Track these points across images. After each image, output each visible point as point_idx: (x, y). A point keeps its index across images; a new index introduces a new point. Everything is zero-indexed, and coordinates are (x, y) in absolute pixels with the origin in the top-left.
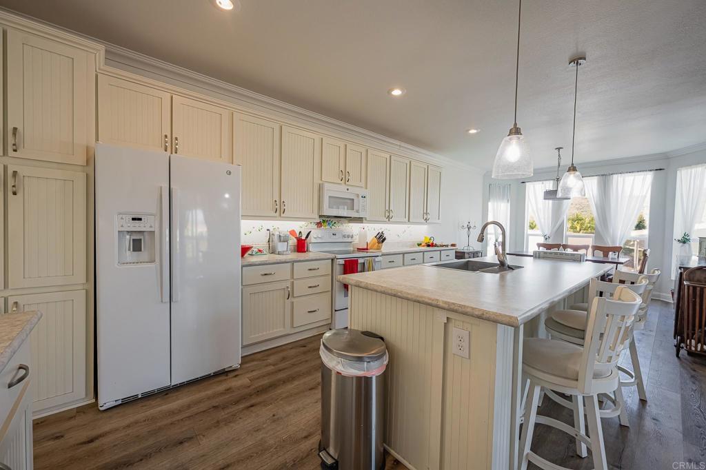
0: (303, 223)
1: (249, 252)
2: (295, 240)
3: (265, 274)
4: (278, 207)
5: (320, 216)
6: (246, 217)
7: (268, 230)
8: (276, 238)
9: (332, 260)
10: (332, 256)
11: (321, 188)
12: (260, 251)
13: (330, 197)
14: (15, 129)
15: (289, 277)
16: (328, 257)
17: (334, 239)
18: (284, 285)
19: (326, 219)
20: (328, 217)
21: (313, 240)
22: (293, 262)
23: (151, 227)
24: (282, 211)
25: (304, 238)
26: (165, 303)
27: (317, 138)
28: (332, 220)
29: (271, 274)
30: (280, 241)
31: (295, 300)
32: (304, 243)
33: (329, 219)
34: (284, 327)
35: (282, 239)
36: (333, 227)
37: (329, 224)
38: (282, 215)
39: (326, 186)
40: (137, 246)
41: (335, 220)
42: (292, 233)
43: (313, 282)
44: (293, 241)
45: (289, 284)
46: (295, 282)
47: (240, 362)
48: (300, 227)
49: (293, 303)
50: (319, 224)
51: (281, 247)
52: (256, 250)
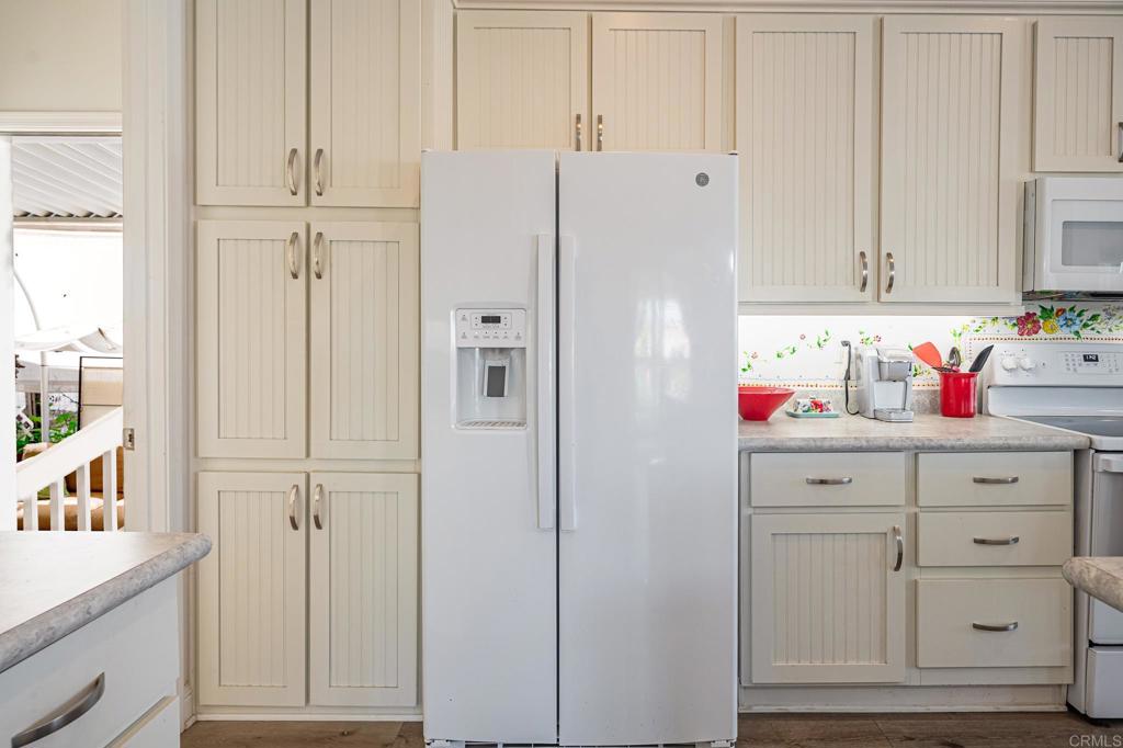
0: (967, 319)
1: (787, 406)
2: (936, 377)
3: (822, 482)
4: (870, 273)
5: (1029, 296)
6: (752, 306)
7: (846, 344)
8: (868, 370)
9: (1078, 453)
10: (1079, 438)
11: (1029, 198)
12: (818, 405)
13: (1067, 224)
14: (320, 152)
15: (899, 495)
16: (1058, 441)
17: (1089, 376)
18: (883, 523)
19: (1057, 305)
20: (1063, 296)
21: (1001, 378)
22: (917, 450)
23: (518, 337)
24: (884, 284)
25: (965, 368)
26: (544, 530)
27: (1013, 27)
28: (1079, 307)
29: (839, 482)
30: (881, 379)
31: (923, 578)
32: (968, 385)
33: (1066, 305)
34: (884, 658)
35: (885, 369)
36: (1085, 333)
37: (1068, 323)
38: (885, 296)
39: (1053, 188)
40: (496, 383)
41: (1096, 307)
42: (927, 352)
43: (993, 527)
44: (928, 380)
45: (901, 524)
46: (921, 515)
47: (735, 736)
48: (955, 334)
49: (914, 587)
50: (1027, 324)
51: (884, 396)
52: (807, 402)
